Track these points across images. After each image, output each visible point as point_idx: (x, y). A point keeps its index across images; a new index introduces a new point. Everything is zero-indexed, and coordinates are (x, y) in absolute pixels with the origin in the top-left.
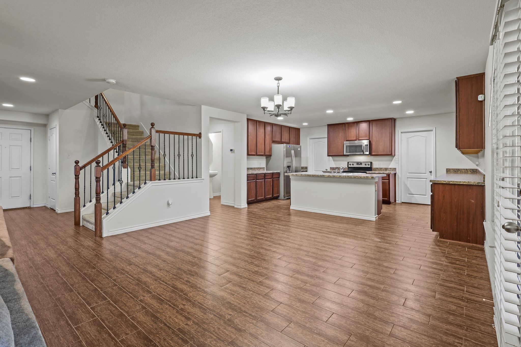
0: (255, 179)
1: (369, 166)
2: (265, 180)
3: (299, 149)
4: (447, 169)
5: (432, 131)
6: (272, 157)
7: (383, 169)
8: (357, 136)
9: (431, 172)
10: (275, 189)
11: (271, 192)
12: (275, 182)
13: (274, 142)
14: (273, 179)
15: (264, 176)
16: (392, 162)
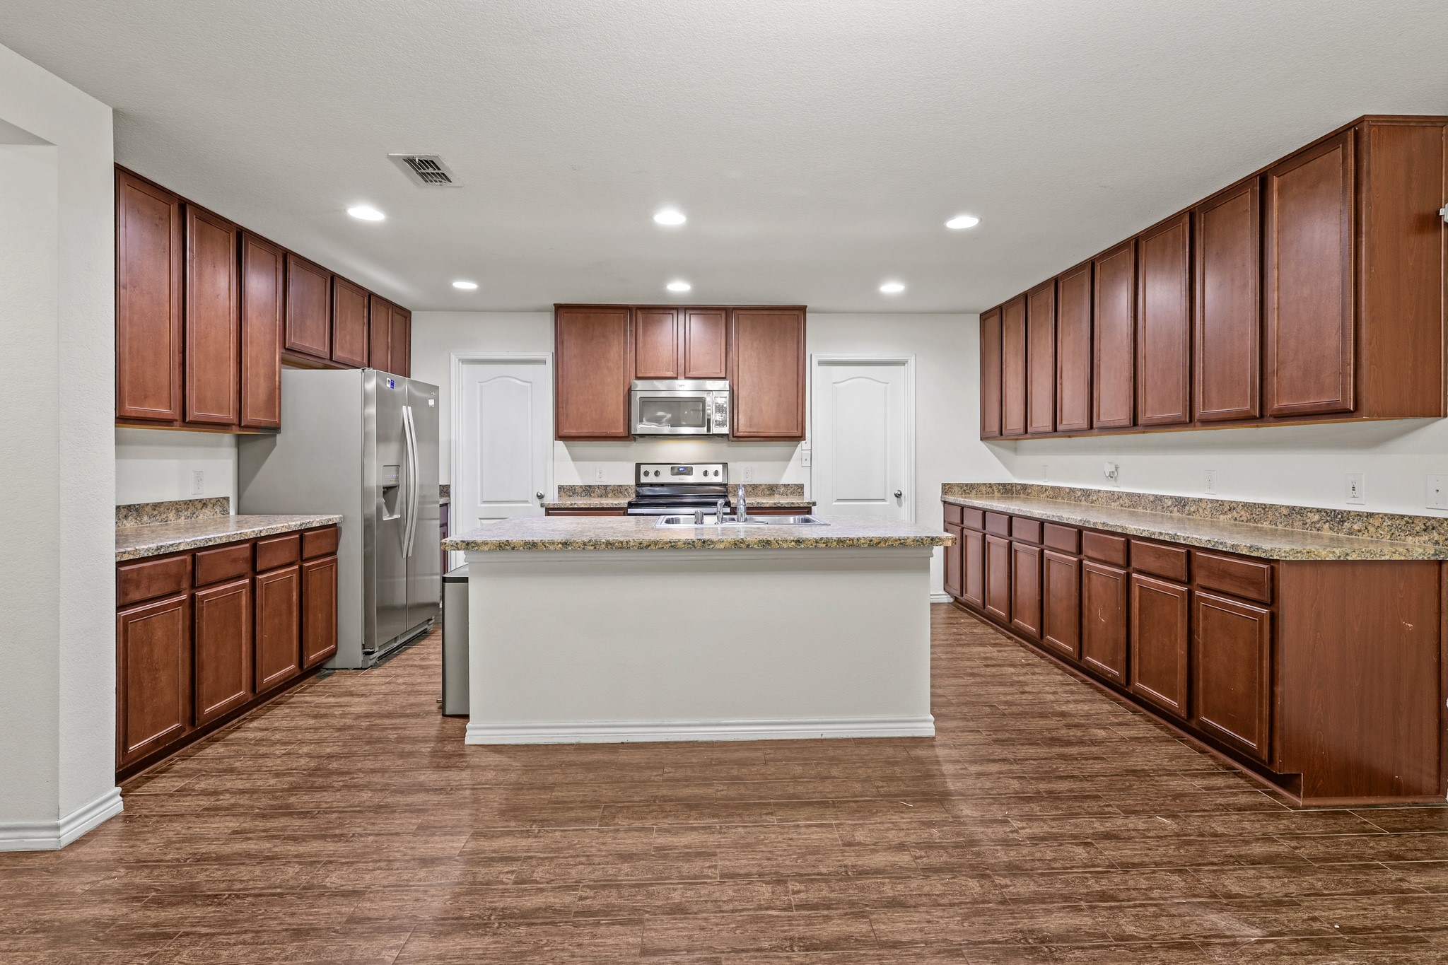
0: (185, 584)
1: (719, 479)
2: (253, 582)
3: (431, 402)
4: (944, 485)
5: (903, 363)
6: (278, 437)
7: (764, 489)
8: (681, 361)
9: (898, 496)
10: (316, 619)
11: (290, 639)
12: (314, 582)
13: (295, 357)
14: (301, 568)
15: (247, 554)
16: (791, 462)
